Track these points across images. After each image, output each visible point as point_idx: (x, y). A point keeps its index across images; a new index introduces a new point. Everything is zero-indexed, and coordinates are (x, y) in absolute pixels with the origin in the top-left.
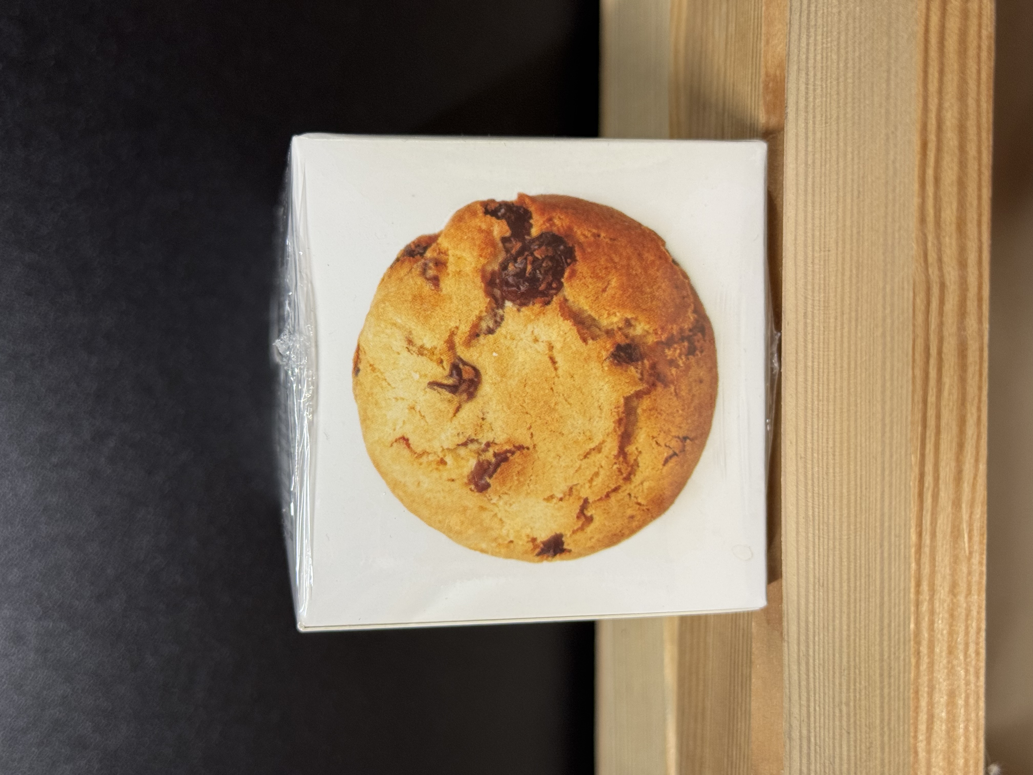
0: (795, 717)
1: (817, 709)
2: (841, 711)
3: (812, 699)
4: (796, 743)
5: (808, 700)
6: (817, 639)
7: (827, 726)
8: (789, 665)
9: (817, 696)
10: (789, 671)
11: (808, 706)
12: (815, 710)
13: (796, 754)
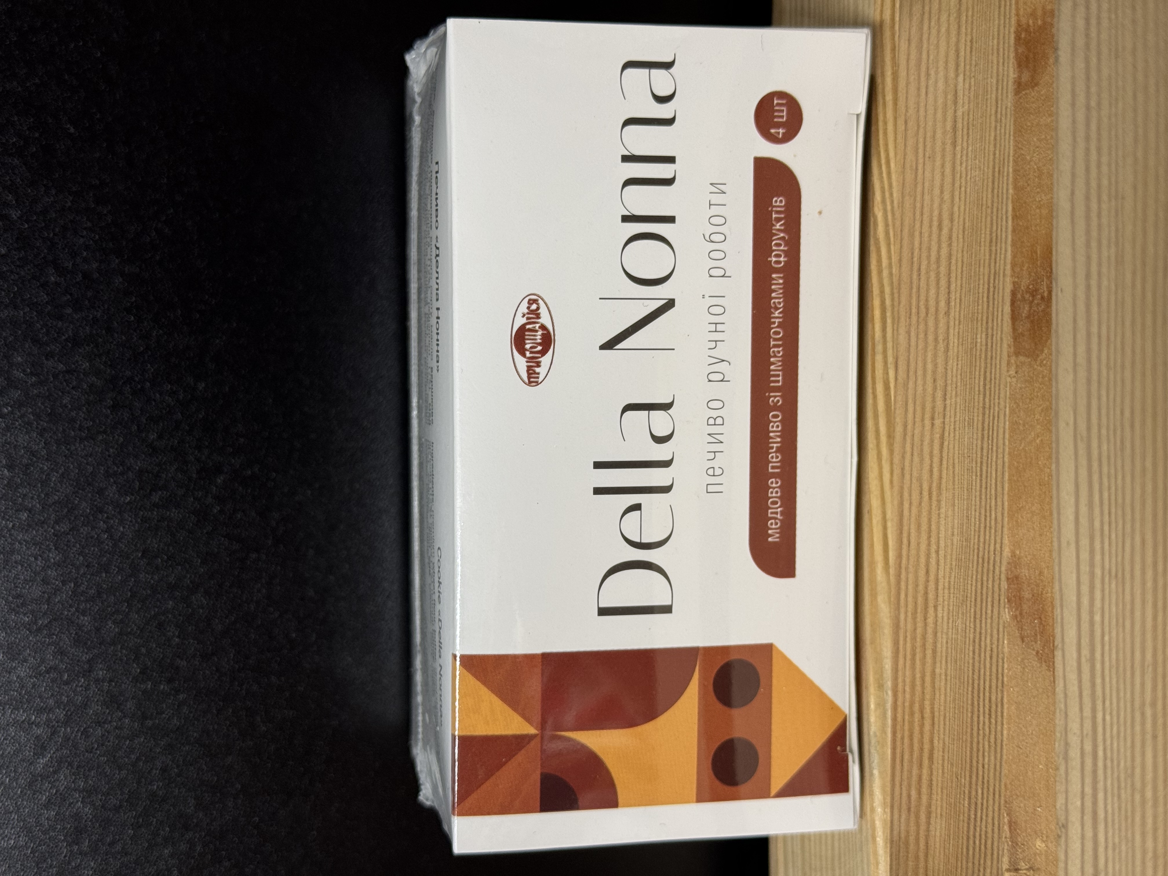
0: (1075, 734)
1: (1108, 718)
2: (1143, 714)
3: (1099, 707)
4: (1076, 763)
5: (1094, 710)
6: (1107, 638)
7: (1122, 734)
8: (1064, 676)
9: (1107, 703)
10: (1065, 682)
11: (1094, 718)
12: (1104, 720)
13: (1075, 776)
